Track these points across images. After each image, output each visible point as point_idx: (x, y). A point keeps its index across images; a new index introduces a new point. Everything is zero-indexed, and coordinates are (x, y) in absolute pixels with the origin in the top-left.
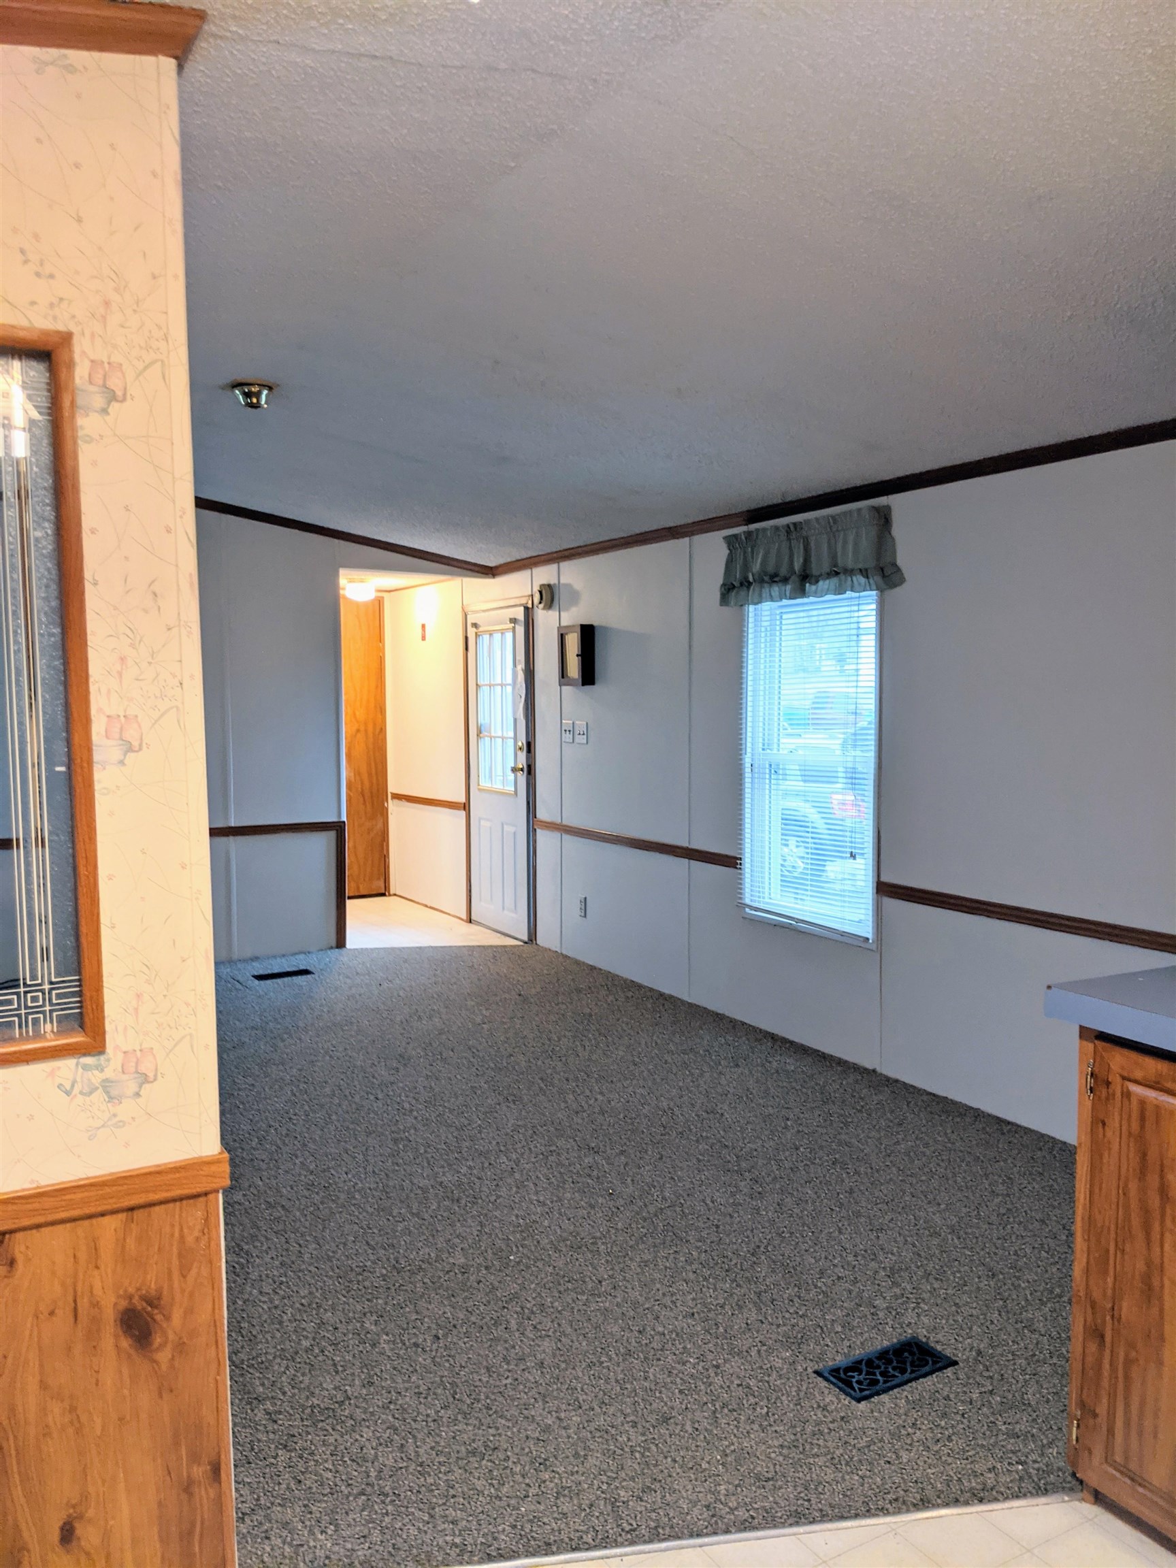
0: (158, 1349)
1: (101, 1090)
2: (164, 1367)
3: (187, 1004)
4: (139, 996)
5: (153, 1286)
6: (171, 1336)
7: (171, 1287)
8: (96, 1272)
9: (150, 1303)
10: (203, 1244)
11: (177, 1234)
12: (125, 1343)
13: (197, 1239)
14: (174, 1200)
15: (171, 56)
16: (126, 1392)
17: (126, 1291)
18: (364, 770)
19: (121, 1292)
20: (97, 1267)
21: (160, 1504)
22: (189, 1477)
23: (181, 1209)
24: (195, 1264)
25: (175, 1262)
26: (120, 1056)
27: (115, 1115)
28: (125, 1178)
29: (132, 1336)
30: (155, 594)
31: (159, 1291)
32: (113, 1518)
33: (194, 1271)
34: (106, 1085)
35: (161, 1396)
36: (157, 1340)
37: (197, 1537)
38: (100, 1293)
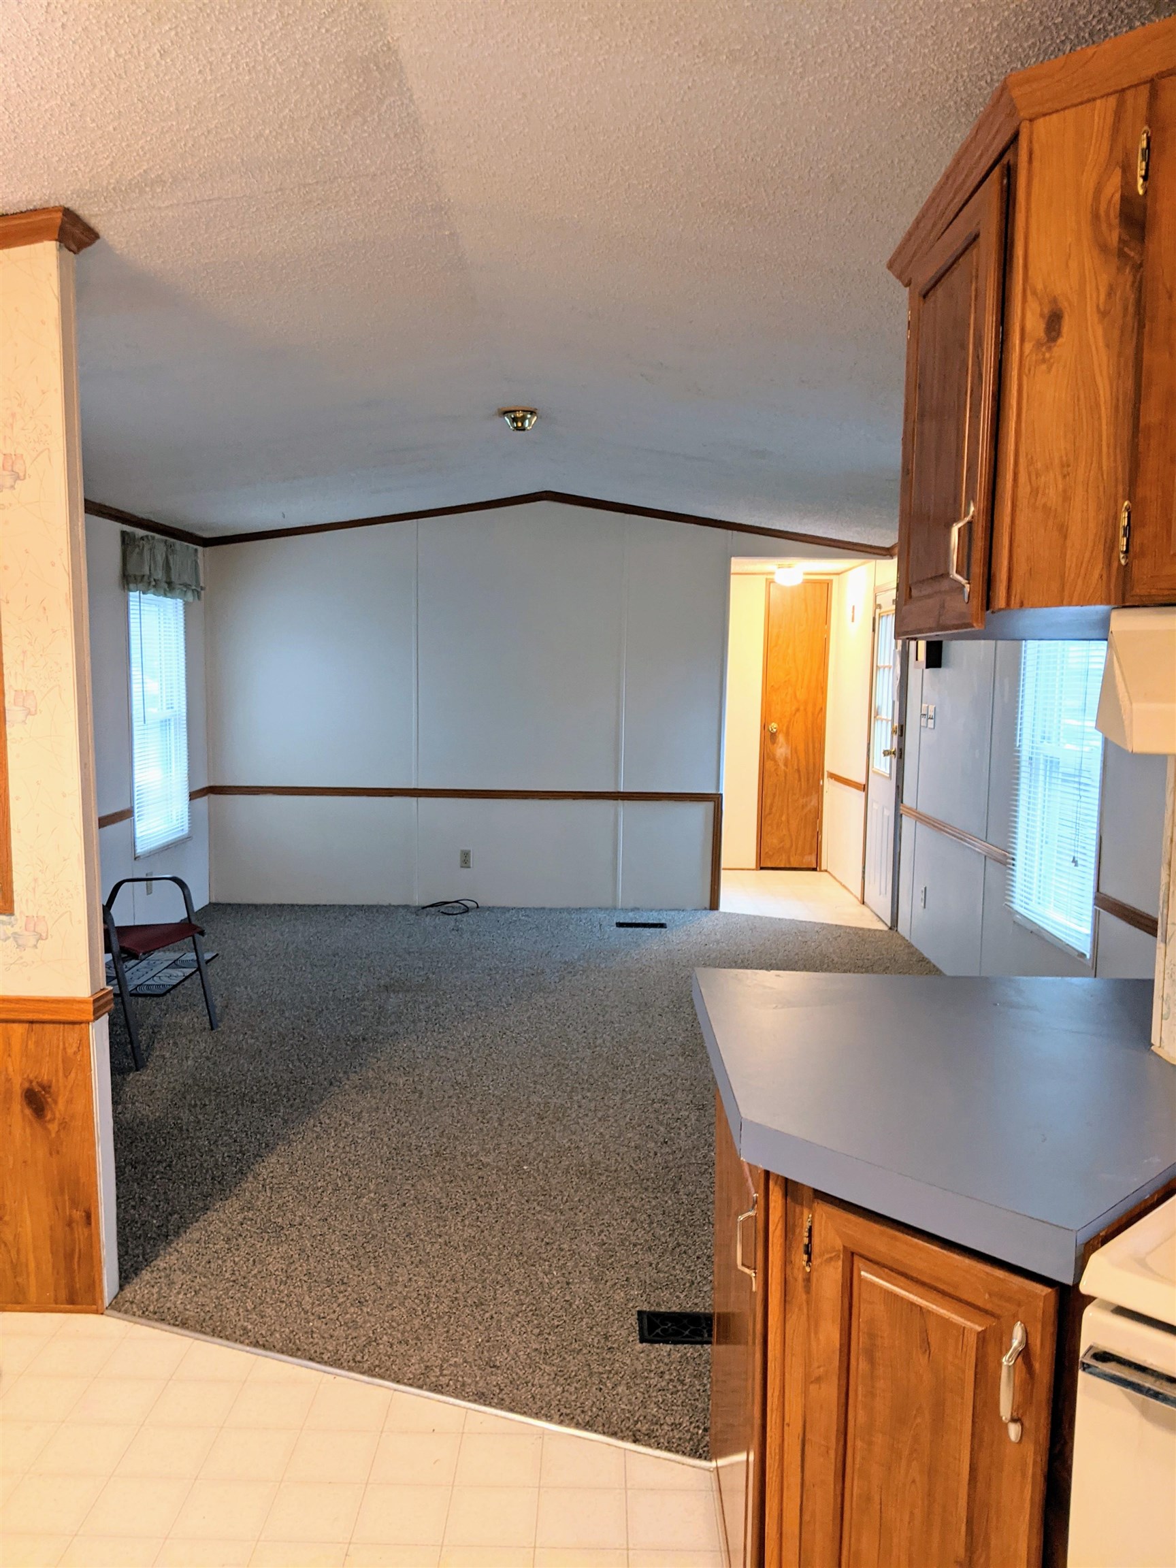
0: (50, 1121)
1: (11, 939)
2: (53, 1135)
3: (68, 890)
4: (36, 880)
5: (46, 1077)
6: (57, 1115)
7: (57, 1081)
8: (9, 1059)
9: (44, 1088)
10: (78, 1057)
11: (61, 1046)
12: (28, 1112)
13: (75, 1053)
14: (59, 1022)
15: (51, 240)
16: (29, 1145)
17: (28, 1076)
18: (801, 747)
19: (25, 1076)
20: (9, 1055)
21: (51, 1228)
22: (70, 1216)
23: (64, 1030)
24: (74, 1071)
25: (61, 1065)
26: (24, 919)
27: (21, 958)
28: (25, 1000)
29: (31, 1107)
30: (45, 609)
31: (50, 1081)
32: (21, 1226)
33: (73, 1075)
34: (16, 936)
35: (51, 1154)
36: (49, 1116)
37: (76, 1260)
38: (12, 1073)
